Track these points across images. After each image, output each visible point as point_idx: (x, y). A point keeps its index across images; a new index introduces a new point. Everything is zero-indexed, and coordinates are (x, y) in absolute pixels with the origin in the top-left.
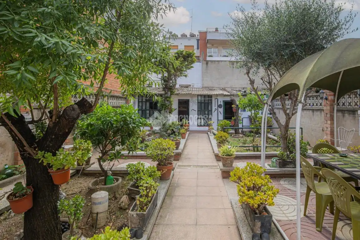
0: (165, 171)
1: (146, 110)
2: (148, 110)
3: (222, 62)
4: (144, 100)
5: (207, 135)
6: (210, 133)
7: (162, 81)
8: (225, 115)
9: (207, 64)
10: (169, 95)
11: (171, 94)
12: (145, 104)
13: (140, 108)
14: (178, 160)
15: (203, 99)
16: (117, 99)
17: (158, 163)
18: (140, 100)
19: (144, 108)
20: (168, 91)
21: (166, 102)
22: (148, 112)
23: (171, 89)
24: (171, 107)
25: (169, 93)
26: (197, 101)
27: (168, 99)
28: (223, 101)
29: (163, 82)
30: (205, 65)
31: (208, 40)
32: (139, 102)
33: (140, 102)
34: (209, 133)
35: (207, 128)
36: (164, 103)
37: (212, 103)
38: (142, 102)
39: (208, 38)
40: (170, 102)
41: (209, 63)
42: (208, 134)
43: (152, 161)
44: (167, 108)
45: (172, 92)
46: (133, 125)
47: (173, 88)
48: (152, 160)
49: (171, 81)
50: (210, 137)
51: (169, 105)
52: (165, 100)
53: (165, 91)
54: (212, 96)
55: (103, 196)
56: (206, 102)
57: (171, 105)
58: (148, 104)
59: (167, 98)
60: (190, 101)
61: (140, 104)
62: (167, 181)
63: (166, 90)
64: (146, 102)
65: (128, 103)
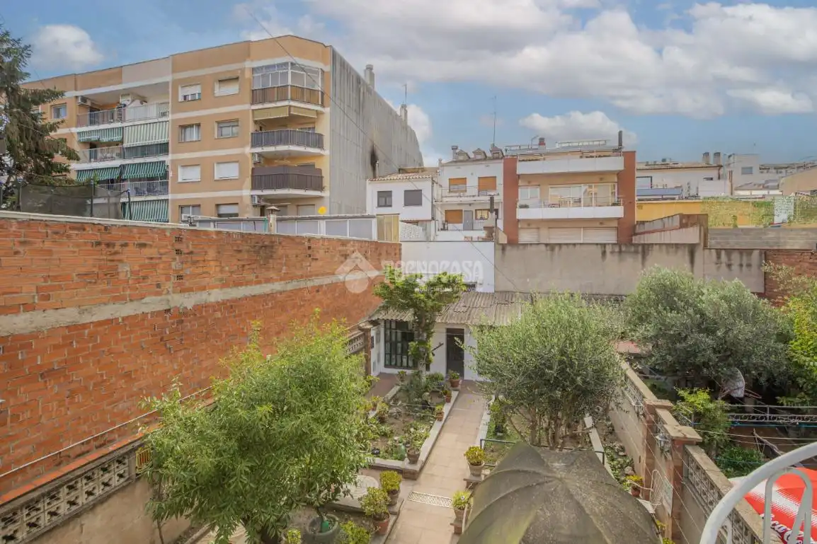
1: (396, 342)
2: (399, 342)
4: (393, 327)
9: (503, 249)
13: (388, 338)
14: (415, 479)
18: (388, 326)
19: (393, 339)
22: (399, 345)
31: (519, 175)
32: (385, 330)
33: (388, 329)
38: (390, 329)
41: (508, 250)
60: (465, 331)
61: (388, 333)
64: (396, 330)
65: (367, 340)
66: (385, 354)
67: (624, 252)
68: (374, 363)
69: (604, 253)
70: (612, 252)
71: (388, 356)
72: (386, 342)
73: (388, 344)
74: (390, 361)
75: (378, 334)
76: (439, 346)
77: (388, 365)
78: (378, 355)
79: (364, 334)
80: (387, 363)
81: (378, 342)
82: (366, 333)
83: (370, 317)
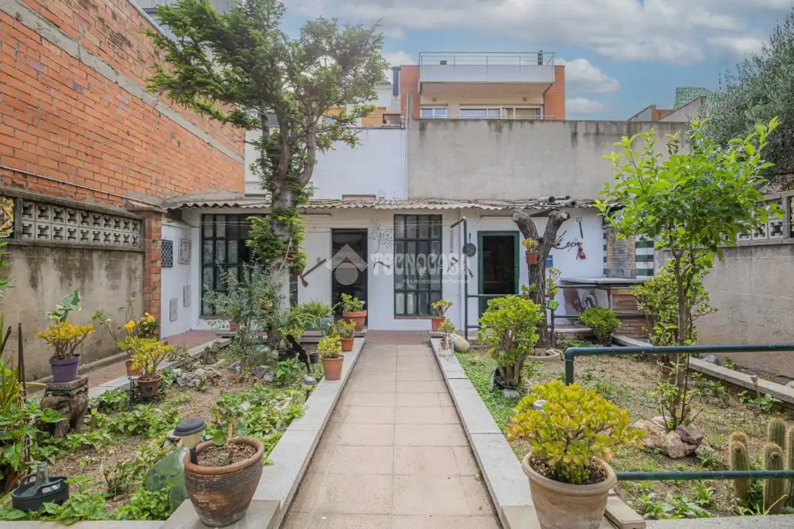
1: (227, 264)
2: (233, 265)
3: (469, 123)
4: (221, 233)
5: (425, 348)
6: (443, 345)
7: (264, 151)
8: (485, 279)
9: (422, 128)
10: (288, 204)
11: (295, 203)
12: (224, 246)
13: (208, 258)
15: (412, 225)
18: (209, 233)
19: (221, 258)
20: (283, 189)
21: (277, 232)
22: (233, 271)
23: (297, 181)
24: (295, 248)
25: (288, 197)
26: (392, 235)
28: (479, 233)
29: (265, 155)
30: (418, 132)
31: (421, 84)
32: (203, 239)
33: (208, 239)
34: (436, 343)
35: (425, 324)
36: (268, 234)
37: (440, 240)
38: (214, 238)
39: (422, 79)
40: (293, 231)
41: (430, 126)
42: (430, 345)
44: (280, 252)
45: (299, 192)
47: (302, 179)
49: (296, 155)
50: (442, 361)
51: (287, 243)
52: (271, 224)
53: (273, 191)
54: (440, 216)
56: (421, 237)
57: (295, 242)
58: (234, 247)
59: (281, 217)
60: (369, 233)
61: (209, 245)
63: (277, 184)
64: (227, 240)
65: (150, 237)
66: (203, 291)
67: (603, 134)
68: (173, 303)
69: (575, 135)
70: (586, 135)
72: (203, 266)
73: (210, 271)
74: (213, 306)
75: (186, 243)
76: (317, 266)
77: (208, 314)
78: (186, 290)
79: (141, 221)
80: (207, 310)
81: (185, 262)
82: (146, 221)
83: (164, 204)
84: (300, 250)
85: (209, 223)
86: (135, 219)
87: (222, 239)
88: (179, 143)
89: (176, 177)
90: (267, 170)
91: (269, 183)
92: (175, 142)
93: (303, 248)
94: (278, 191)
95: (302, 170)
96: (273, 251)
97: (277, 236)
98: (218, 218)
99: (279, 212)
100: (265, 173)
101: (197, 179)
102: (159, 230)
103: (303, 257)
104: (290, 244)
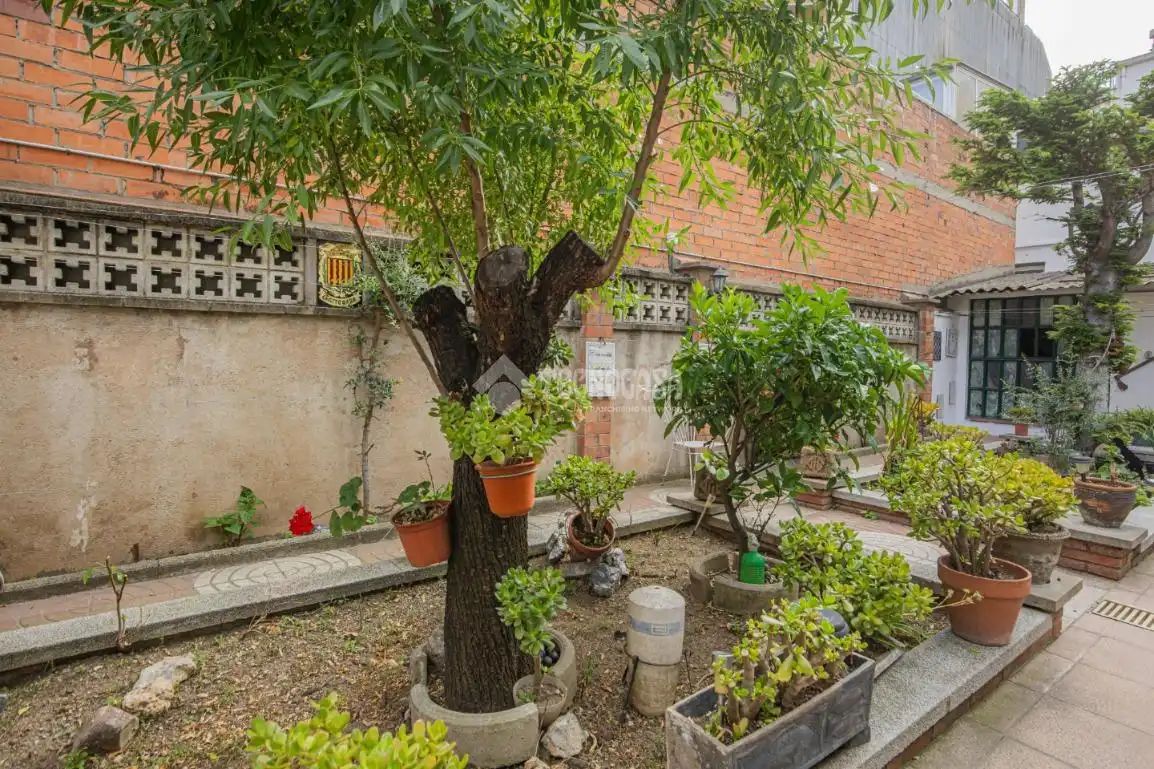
0: (969, 600)
1: (1002, 359)
2: (1011, 360)
4: (995, 321)
7: (1075, 228)
10: (1110, 287)
11: (1120, 285)
12: (999, 338)
13: (978, 351)
14: (1117, 580)
16: (881, 316)
17: (945, 552)
18: (979, 322)
19: (994, 351)
20: (1104, 271)
21: (1093, 321)
22: (1011, 367)
23: (1124, 258)
24: (1119, 340)
25: (1111, 279)
27: (1100, 305)
29: (1077, 231)
32: (972, 329)
33: (979, 328)
36: (1079, 324)
38: (986, 327)
40: (1115, 319)
43: (911, 535)
44: (1097, 345)
45: (1128, 272)
46: (833, 369)
48: (911, 530)
49: (1124, 225)
51: (1108, 334)
52: (1084, 312)
53: (1088, 273)
55: (657, 607)
57: (1119, 333)
58: (1012, 337)
59: (1097, 304)
61: (980, 336)
62: (986, 652)
63: (1095, 265)
64: (1003, 329)
65: (924, 329)
66: (970, 390)
68: (939, 400)
71: (977, 397)
72: (971, 359)
73: (979, 366)
74: (983, 407)
75: (953, 334)
76: (1144, 364)
77: (977, 416)
78: (952, 385)
79: (916, 314)
80: (975, 411)
81: (952, 355)
82: (921, 313)
83: (931, 291)
84: (1126, 343)
85: (980, 311)
86: (911, 312)
87: (996, 328)
88: (945, 222)
89: (942, 260)
90: (1079, 249)
91: (1082, 264)
92: (942, 222)
93: (1129, 340)
94: (1095, 273)
95: (1133, 243)
96: (1088, 344)
97: (1093, 326)
98: (992, 304)
99: (1098, 298)
100: (1075, 252)
101: (962, 260)
102: (932, 322)
103: (1131, 351)
104: (1113, 336)
